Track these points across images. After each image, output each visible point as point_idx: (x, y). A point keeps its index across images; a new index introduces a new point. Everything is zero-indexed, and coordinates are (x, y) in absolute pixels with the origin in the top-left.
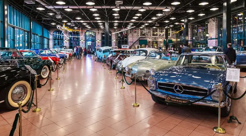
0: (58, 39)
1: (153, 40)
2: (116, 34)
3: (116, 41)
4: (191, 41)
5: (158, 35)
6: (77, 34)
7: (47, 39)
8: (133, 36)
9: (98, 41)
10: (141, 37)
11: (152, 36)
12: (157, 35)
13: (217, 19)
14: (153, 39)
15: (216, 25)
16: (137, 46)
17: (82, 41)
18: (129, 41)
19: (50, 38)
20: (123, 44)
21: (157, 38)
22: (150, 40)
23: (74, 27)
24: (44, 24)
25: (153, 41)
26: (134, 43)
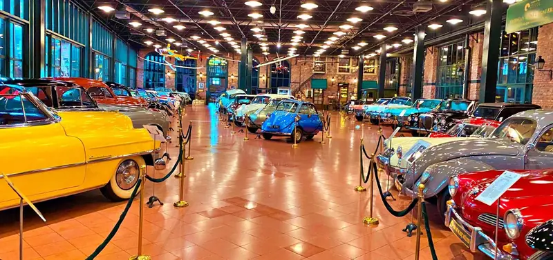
0: (154, 71)
1: (340, 81)
2: (268, 65)
3: (267, 80)
4: (403, 85)
5: (350, 71)
6: (193, 62)
7: (134, 68)
8: (300, 71)
9: (232, 77)
10: (315, 74)
11: (338, 73)
12: (348, 72)
13: (437, 49)
14: (340, 78)
15: (434, 60)
16: (307, 90)
17: (201, 76)
18: (292, 80)
19: (138, 67)
20: (280, 85)
21: (348, 78)
22: (333, 80)
23: (187, 48)
24: (130, 42)
25: (339, 83)
26: (303, 85)
